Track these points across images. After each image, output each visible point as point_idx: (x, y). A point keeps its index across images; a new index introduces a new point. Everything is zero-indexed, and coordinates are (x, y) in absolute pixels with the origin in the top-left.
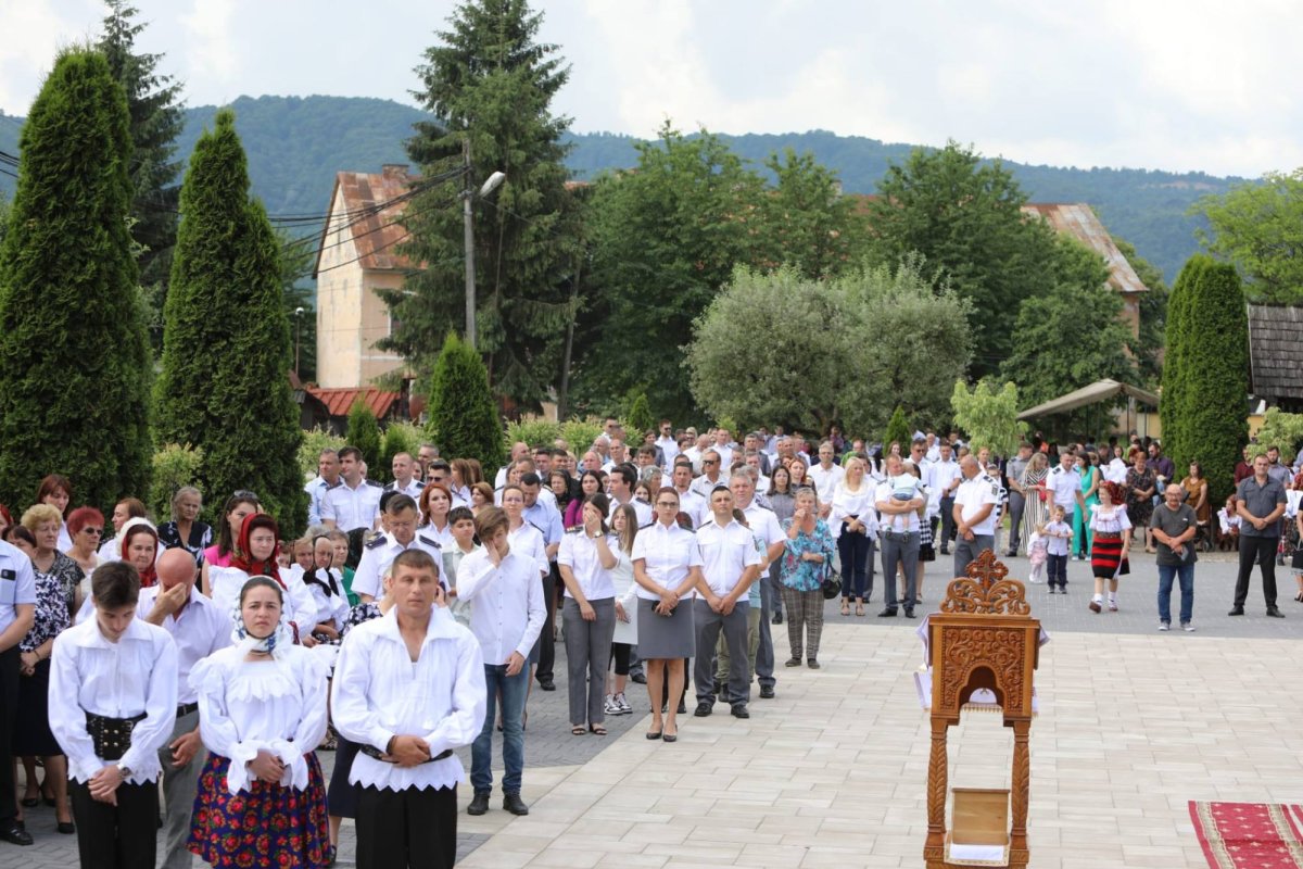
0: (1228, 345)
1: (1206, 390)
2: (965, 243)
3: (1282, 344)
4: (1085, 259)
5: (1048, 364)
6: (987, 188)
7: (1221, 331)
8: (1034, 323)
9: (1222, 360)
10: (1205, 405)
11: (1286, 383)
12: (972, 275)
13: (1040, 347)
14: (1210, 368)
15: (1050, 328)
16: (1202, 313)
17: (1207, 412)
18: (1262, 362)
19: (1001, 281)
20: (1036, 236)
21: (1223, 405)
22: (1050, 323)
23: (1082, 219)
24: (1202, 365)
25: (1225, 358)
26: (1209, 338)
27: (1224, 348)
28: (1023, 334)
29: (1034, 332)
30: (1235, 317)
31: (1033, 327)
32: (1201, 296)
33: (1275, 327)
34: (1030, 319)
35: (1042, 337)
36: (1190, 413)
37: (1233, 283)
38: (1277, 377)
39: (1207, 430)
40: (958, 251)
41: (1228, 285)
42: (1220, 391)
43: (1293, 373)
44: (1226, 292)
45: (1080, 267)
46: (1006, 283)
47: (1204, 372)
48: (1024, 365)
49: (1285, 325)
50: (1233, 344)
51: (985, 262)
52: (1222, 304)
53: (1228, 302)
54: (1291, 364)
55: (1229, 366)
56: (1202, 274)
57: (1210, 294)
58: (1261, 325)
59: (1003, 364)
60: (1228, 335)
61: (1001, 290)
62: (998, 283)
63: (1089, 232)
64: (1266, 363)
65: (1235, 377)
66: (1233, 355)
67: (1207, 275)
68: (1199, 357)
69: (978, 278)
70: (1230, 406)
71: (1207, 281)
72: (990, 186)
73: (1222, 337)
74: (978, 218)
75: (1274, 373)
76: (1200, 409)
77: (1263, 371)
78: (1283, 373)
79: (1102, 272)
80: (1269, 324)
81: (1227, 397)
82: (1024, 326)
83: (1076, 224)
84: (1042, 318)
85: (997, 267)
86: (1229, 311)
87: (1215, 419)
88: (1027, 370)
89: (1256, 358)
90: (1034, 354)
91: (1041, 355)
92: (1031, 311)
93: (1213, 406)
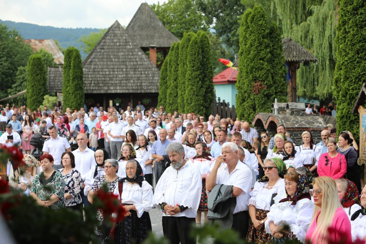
0: (39, 79)
1: (33, 91)
2: (4, 52)
3: (57, 78)
4: (47, 55)
5: (25, 85)
6: (12, 36)
7: (37, 75)
8: (21, 73)
9: (38, 83)
10: (33, 95)
11: (57, 88)
12: (6, 61)
13: (23, 81)
14: (34, 85)
15: (26, 75)
16: (32, 70)
17: (34, 97)
18: (51, 83)
19: (15, 62)
20: (25, 49)
21: (38, 95)
22: (26, 74)
23: (51, 43)
24: (33, 84)
25: (39, 82)
26: (34, 77)
27: (38, 79)
28: (19, 77)
29: (21, 76)
30: (41, 71)
31: (21, 75)
32: (32, 66)
33: (55, 73)
34: (20, 73)
35: (23, 78)
36: (30, 98)
37: (40, 62)
38: (55, 87)
39: (34, 102)
40: (2, 54)
41: (39, 62)
42: (37, 91)
43: (59, 86)
44: (38, 64)
45: (45, 58)
46: (16, 63)
47: (33, 86)
48: (19, 86)
49: (58, 73)
50: (41, 78)
51: (10, 57)
52: (37, 67)
53: (39, 67)
54: (59, 83)
55: (40, 84)
56: (32, 59)
57: (34, 65)
58: (51, 73)
59: (13, 86)
60: (39, 76)
61: (15, 65)
62: (14, 63)
63: (53, 47)
64: (52, 83)
65: (41, 87)
66: (41, 81)
67: (33, 60)
68: (31, 82)
69: (8, 62)
70: (40, 95)
71: (33, 61)
72: (12, 35)
73: (38, 77)
74: (8, 45)
75: (54, 86)
76: (32, 96)
77: (51, 86)
78: (56, 86)
79: (51, 59)
80: (54, 73)
81: (39, 93)
82: (19, 75)
83: (49, 45)
84: (24, 72)
85: (14, 58)
86: (39, 69)
87: (36, 99)
88: (20, 87)
89: (49, 82)
90: (22, 82)
91: (23, 83)
92: (21, 70)
93: (35, 96)
